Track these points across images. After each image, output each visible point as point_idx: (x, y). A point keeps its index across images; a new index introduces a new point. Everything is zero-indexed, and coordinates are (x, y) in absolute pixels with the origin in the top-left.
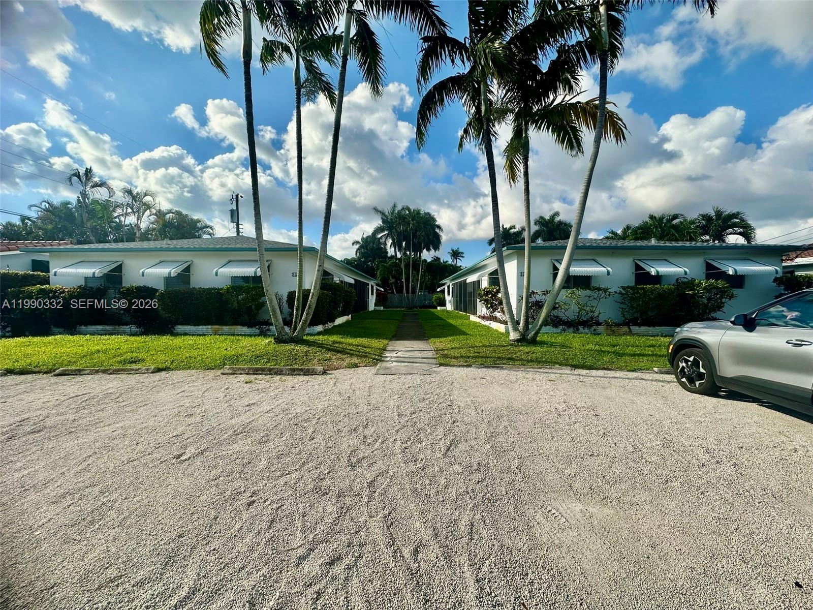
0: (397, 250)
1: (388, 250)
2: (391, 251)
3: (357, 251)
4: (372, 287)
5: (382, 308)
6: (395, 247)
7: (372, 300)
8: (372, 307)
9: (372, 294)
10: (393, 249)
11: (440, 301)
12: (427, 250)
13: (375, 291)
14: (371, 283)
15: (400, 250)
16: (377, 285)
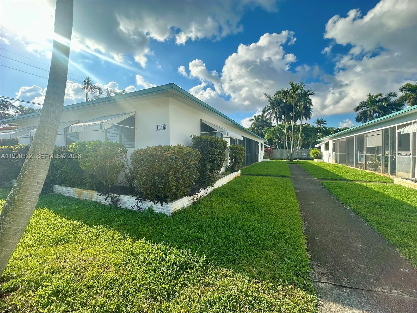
0: (278, 121)
1: (272, 121)
2: (274, 123)
3: (252, 124)
4: (262, 144)
5: (269, 160)
6: (277, 119)
7: (261, 154)
8: (261, 158)
9: (262, 150)
10: (275, 121)
11: (317, 155)
12: (300, 120)
13: (263, 148)
14: (261, 141)
15: (280, 121)
16: (265, 143)
